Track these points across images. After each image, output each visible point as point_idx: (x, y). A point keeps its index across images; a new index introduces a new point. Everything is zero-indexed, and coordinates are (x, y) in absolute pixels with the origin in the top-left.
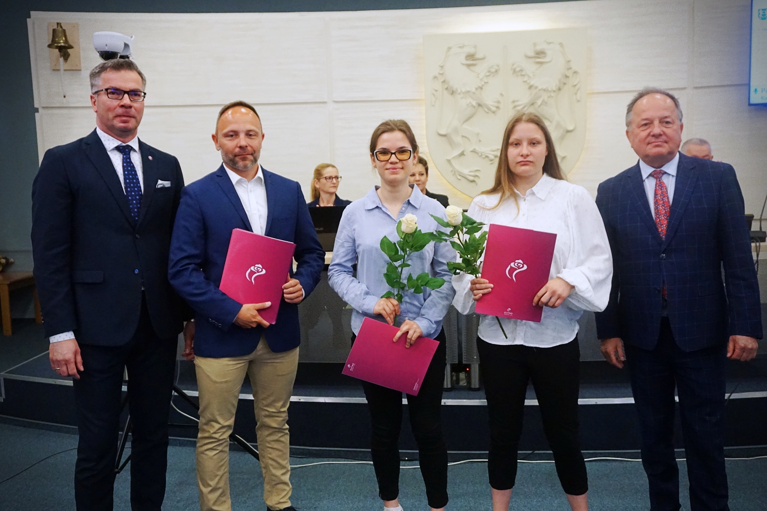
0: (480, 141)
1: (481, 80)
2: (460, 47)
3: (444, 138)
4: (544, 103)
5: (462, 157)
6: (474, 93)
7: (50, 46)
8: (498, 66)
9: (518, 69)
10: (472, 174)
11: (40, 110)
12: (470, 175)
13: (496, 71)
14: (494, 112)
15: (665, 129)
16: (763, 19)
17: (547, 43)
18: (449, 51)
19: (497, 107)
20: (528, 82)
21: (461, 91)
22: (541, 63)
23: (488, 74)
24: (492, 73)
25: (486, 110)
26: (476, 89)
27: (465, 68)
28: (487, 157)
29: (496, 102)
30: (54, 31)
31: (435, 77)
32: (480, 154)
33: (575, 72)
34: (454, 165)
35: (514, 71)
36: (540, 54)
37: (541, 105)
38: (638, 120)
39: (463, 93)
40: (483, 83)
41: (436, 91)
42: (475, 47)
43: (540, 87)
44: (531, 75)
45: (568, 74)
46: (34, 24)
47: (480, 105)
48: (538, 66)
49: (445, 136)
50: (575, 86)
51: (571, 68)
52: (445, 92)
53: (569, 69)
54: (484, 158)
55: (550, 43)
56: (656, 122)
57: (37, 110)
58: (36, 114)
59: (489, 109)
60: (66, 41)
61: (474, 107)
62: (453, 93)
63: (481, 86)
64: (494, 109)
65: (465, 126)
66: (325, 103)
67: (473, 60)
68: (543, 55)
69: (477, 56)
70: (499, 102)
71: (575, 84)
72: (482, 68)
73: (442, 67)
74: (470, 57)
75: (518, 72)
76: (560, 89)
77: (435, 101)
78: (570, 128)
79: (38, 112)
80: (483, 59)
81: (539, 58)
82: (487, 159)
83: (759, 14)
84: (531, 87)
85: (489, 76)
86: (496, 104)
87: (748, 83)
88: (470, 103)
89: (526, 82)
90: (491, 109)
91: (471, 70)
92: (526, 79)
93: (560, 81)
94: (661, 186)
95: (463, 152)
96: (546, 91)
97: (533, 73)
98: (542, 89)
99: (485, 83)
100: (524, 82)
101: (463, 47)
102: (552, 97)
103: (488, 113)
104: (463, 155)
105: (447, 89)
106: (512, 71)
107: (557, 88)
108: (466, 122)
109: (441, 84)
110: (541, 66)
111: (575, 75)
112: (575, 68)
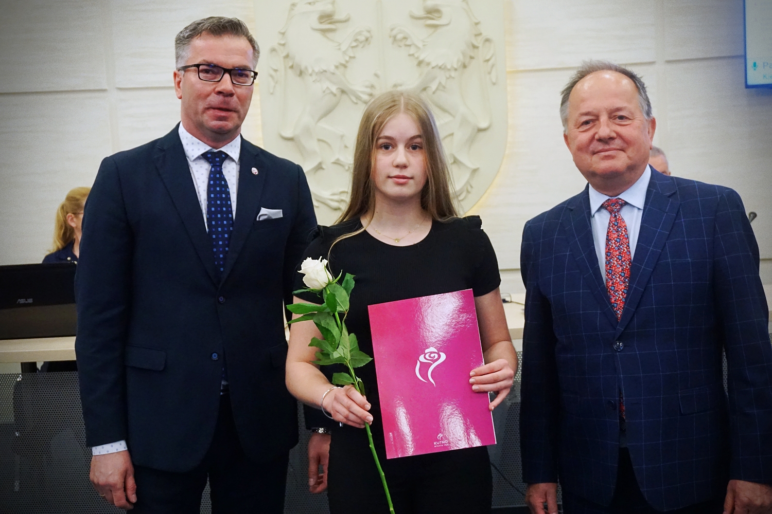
0: (346, 147)
1: (345, 53)
2: (310, 3)
3: (290, 143)
4: (442, 87)
5: (320, 172)
6: (333, 74)
8: (369, 32)
9: (400, 36)
10: (336, 197)
12: (332, 200)
13: (367, 39)
14: (366, 102)
15: (619, 129)
18: (293, 9)
19: (371, 95)
20: (416, 55)
21: (313, 71)
22: (435, 27)
23: (354, 44)
24: (361, 42)
25: (355, 100)
26: (337, 67)
27: (318, 35)
29: (367, 87)
31: (273, 50)
32: (346, 168)
33: (487, 40)
35: (395, 39)
36: (433, 12)
37: (437, 89)
38: (575, 117)
39: (317, 74)
40: (347, 58)
41: (276, 71)
42: (333, 3)
43: (434, 64)
44: (420, 45)
45: (476, 44)
47: (343, 92)
48: (431, 30)
49: (290, 139)
50: (488, 61)
51: (480, 34)
52: (290, 71)
53: (478, 35)
56: (604, 118)
59: (358, 98)
61: (335, 95)
62: (301, 73)
63: (344, 62)
64: (365, 97)
65: (323, 124)
67: (331, 23)
68: (436, 15)
69: (336, 17)
70: (372, 86)
71: (487, 58)
72: (345, 35)
73: (283, 34)
74: (326, 17)
75: (400, 40)
76: (465, 66)
77: (275, 87)
78: (483, 125)
80: (346, 21)
81: (432, 19)
84: (420, 63)
85: (356, 46)
86: (368, 90)
87: (743, 54)
88: (328, 88)
89: (413, 55)
90: (360, 97)
91: (328, 38)
92: (412, 50)
93: (464, 54)
94: (617, 225)
95: (320, 164)
96: (443, 69)
97: (424, 42)
98: (437, 66)
99: (351, 57)
100: (410, 55)
101: (314, 3)
102: (453, 78)
103: (356, 103)
104: (322, 168)
105: (292, 67)
106: (391, 40)
107: (460, 64)
108: (324, 119)
109: (282, 59)
110: (435, 31)
111: (487, 43)
112: (486, 34)
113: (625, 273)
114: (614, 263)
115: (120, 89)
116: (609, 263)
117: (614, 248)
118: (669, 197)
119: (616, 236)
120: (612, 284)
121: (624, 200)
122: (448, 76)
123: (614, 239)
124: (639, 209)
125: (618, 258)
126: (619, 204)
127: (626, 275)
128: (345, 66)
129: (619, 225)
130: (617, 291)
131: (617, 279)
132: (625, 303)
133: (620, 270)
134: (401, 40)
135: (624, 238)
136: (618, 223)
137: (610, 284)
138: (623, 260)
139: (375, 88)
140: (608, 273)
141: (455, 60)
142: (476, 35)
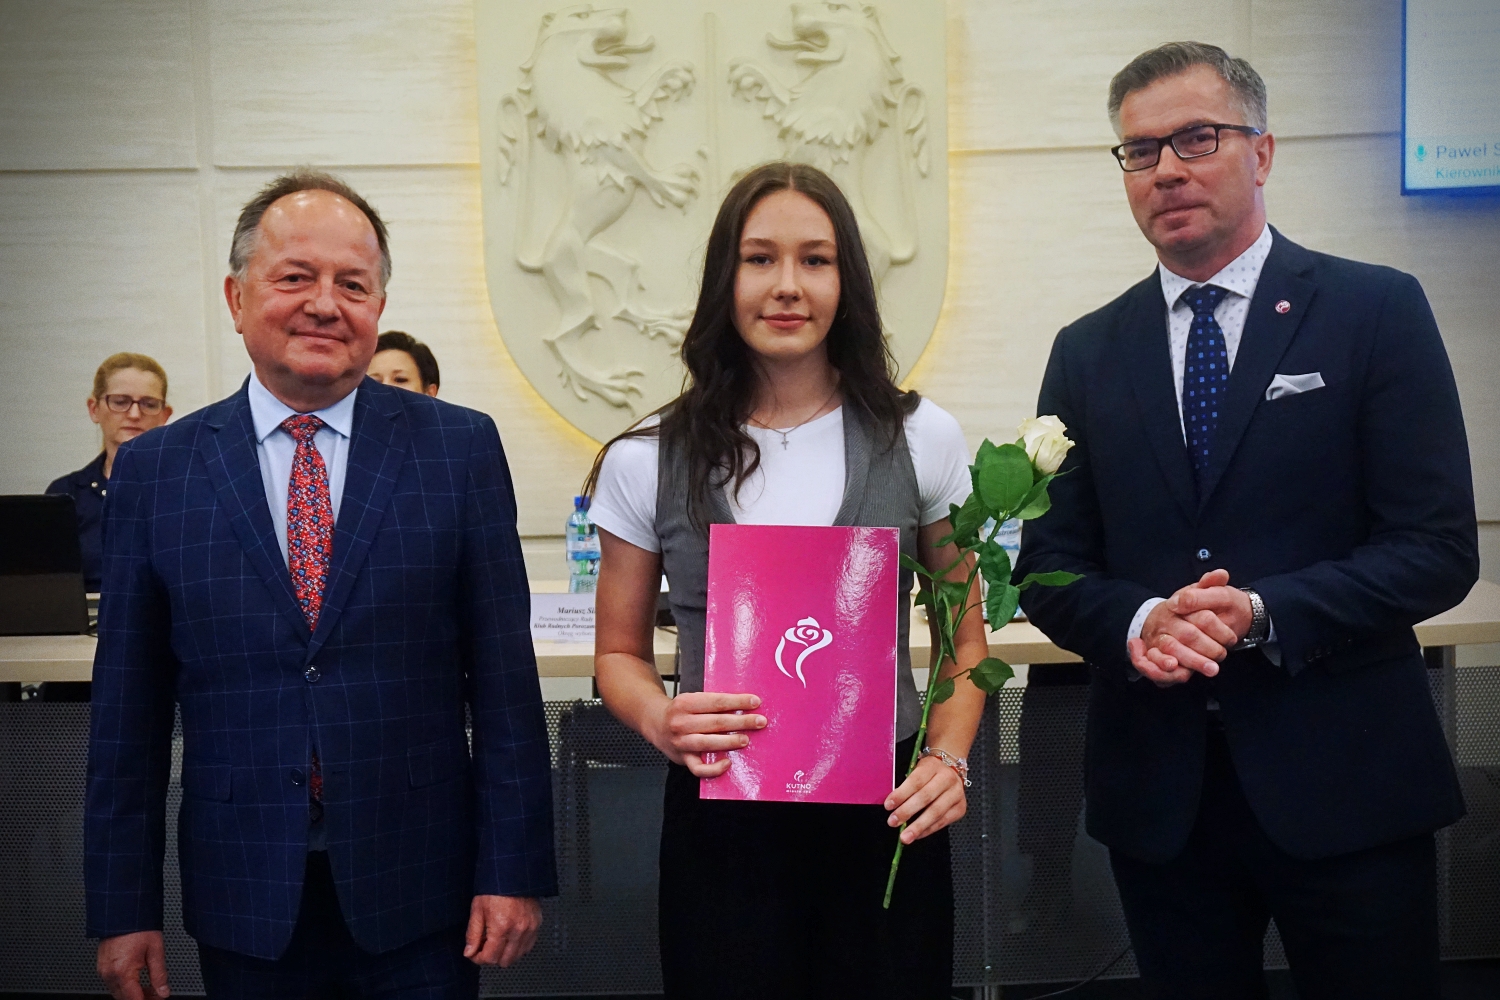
0: (641, 288)
1: (642, 110)
2: (579, 15)
3: (536, 280)
5: (592, 334)
6: (619, 149)
8: (689, 71)
9: (747, 81)
10: (619, 383)
12: (613, 388)
13: (685, 85)
14: (680, 206)
17: (831, 6)
18: (546, 26)
19: (691, 192)
20: (778, 118)
21: (582, 142)
22: (815, 65)
23: (661, 94)
24: (674, 91)
25: (658, 198)
26: (626, 137)
27: (593, 76)
28: (661, 334)
29: (683, 176)
31: (508, 102)
32: (641, 328)
33: (914, 93)
34: (566, 356)
35: (738, 86)
36: (811, 37)
39: (588, 148)
40: (647, 121)
41: (512, 141)
42: (623, 15)
43: (809, 136)
44: (785, 99)
45: (892, 100)
47: (638, 184)
48: (806, 72)
49: (538, 271)
50: (913, 131)
51: (900, 81)
52: (538, 142)
53: (896, 82)
54: (653, 338)
55: (838, 7)
59: (666, 196)
61: (622, 190)
62: (560, 147)
63: (640, 128)
64: (679, 195)
65: (597, 244)
66: (193, 171)
67: (618, 53)
68: (818, 42)
69: (630, 42)
71: (912, 127)
72: (643, 78)
73: (528, 71)
74: (609, 42)
75: (747, 89)
76: (869, 141)
77: (510, 172)
78: (901, 253)
80: (648, 49)
81: (809, 49)
82: (661, 340)
84: (784, 133)
85: (662, 99)
86: (685, 182)
87: (1399, 128)
88: (609, 176)
89: (771, 117)
90: (670, 195)
91: (613, 82)
92: (770, 109)
93: (867, 117)
94: (308, 462)
95: (591, 319)
96: (826, 145)
97: (793, 93)
98: (816, 138)
99: (653, 119)
100: (766, 118)
101: (587, 15)
102: (847, 163)
103: (662, 207)
104: (594, 327)
105: (542, 135)
106: (731, 88)
107: (858, 137)
108: (600, 235)
109: (525, 120)
110: (814, 73)
111: (913, 99)
112: (911, 80)
113: (323, 548)
114: (305, 529)
115: (222, 169)
116: (296, 528)
117: (306, 502)
118: (394, 419)
119: (309, 481)
120: (302, 564)
121: (321, 421)
122: (836, 159)
123: (305, 486)
124: (344, 437)
125: (312, 520)
126: (315, 426)
127: (325, 551)
128: (643, 136)
129: (314, 462)
130: (310, 577)
131: (310, 556)
132: (323, 599)
133: (315, 541)
134: (749, 89)
135: (321, 486)
136: (312, 458)
137: (298, 564)
138: (320, 523)
139: (698, 179)
140: (294, 544)
141: (851, 129)
142: (892, 83)
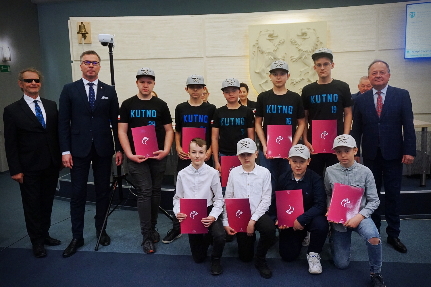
1: (276, 46)
2: (266, 31)
3: (258, 74)
4: (306, 57)
5: (267, 83)
6: (272, 53)
7: (78, 33)
8: (284, 40)
9: (293, 41)
11: (73, 62)
13: (283, 42)
15: (382, 75)
16: (412, 17)
17: (308, 29)
18: (261, 33)
20: (298, 47)
21: (266, 52)
22: (305, 39)
23: (279, 44)
24: (281, 43)
26: (273, 51)
27: (268, 41)
29: (282, 57)
30: (80, 26)
31: (254, 45)
33: (321, 43)
34: (262, 87)
35: (292, 42)
36: (304, 34)
37: (304, 58)
41: (254, 52)
42: (273, 31)
43: (304, 50)
44: (300, 44)
45: (317, 44)
46: (71, 22)
47: (275, 59)
48: (303, 40)
49: (258, 73)
51: (319, 41)
55: (309, 29)
56: (379, 73)
57: (72, 62)
58: (72, 63)
60: (85, 31)
61: (272, 60)
62: (262, 53)
63: (276, 49)
66: (202, 57)
67: (272, 37)
68: (306, 35)
69: (274, 35)
70: (284, 57)
72: (276, 41)
73: (257, 40)
74: (271, 35)
75: (293, 43)
77: (254, 57)
79: (73, 63)
80: (277, 36)
81: (304, 36)
83: (410, 15)
84: (299, 50)
85: (280, 44)
86: (283, 58)
88: (270, 57)
89: (297, 47)
91: (271, 42)
92: (297, 46)
93: (313, 47)
94: (379, 98)
95: (267, 81)
96: (307, 52)
99: (278, 48)
100: (296, 47)
101: (267, 31)
102: (310, 55)
106: (291, 42)
108: (269, 67)
109: (257, 48)
110: (305, 40)
111: (321, 44)
112: (321, 41)
115: (207, 57)
117: (379, 103)
121: (381, 92)
123: (379, 100)
124: (385, 94)
127: (382, 109)
128: (276, 51)
130: (379, 112)
132: (381, 115)
138: (381, 105)
140: (377, 108)
141: (311, 49)
142: (318, 41)
